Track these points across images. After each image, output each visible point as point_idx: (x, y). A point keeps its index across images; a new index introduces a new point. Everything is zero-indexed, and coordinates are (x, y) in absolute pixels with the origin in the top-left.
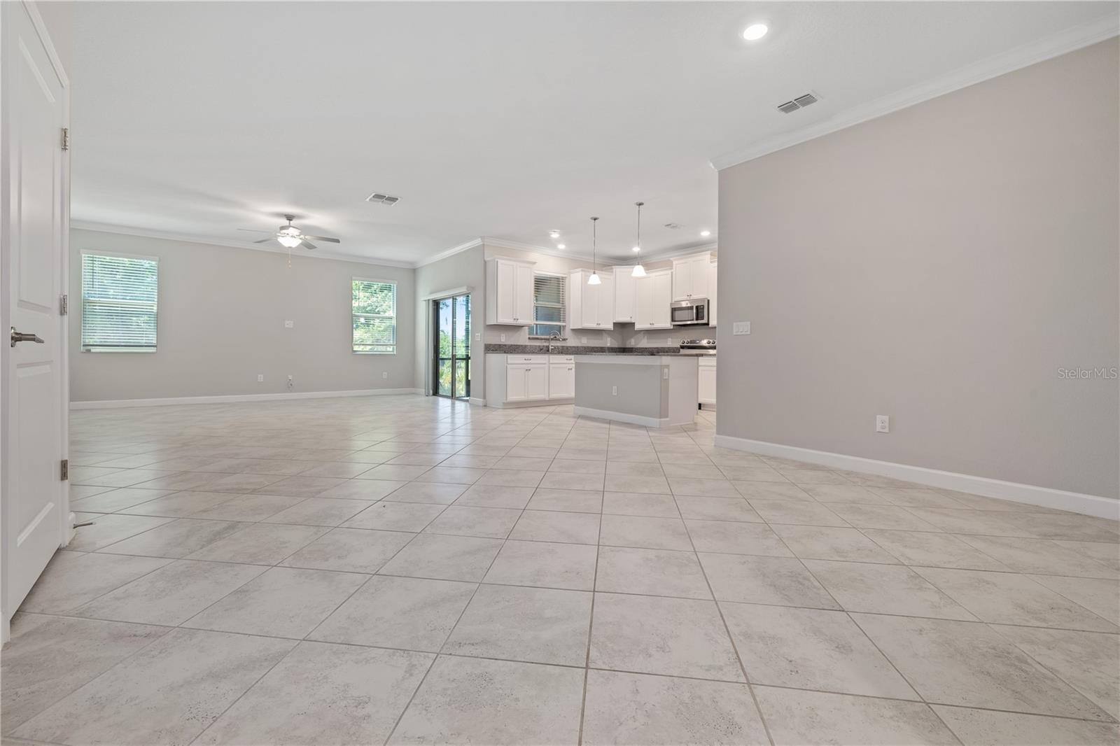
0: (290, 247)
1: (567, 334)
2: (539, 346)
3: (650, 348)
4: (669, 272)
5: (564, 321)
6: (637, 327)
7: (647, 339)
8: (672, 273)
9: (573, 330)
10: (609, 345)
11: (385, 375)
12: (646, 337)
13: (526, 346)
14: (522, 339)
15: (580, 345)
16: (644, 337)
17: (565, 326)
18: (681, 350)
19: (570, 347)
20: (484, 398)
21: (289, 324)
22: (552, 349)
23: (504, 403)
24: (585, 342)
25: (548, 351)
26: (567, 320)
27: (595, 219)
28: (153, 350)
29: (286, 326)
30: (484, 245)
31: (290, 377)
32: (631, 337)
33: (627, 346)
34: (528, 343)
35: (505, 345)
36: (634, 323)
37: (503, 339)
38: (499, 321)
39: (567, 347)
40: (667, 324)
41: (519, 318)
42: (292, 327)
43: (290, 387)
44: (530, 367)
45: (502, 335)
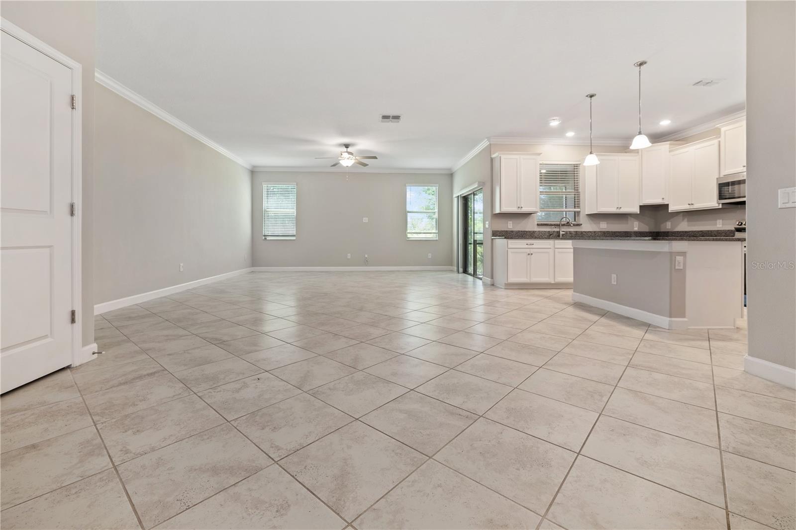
0: (347, 166)
1: (582, 219)
2: (549, 232)
3: (693, 231)
4: (716, 142)
5: (579, 207)
6: (671, 209)
7: (688, 221)
8: (719, 142)
9: (588, 215)
10: (636, 229)
11: (430, 256)
12: (686, 220)
13: (534, 232)
14: (530, 225)
15: (598, 230)
16: (683, 220)
17: (580, 211)
18: (736, 233)
19: (585, 232)
20: (492, 278)
21: (365, 220)
22: (563, 235)
23: (505, 284)
24: (604, 226)
25: (559, 236)
26: (581, 205)
27: (591, 96)
28: (294, 238)
29: (364, 221)
30: (490, 144)
31: (366, 256)
32: (666, 221)
33: (662, 231)
34: (537, 229)
35: (512, 231)
36: (668, 205)
37: (510, 226)
38: (502, 210)
39: (582, 232)
40: (712, 201)
41: (523, 206)
42: (367, 221)
43: (366, 263)
44: (532, 251)
45: (509, 222)
